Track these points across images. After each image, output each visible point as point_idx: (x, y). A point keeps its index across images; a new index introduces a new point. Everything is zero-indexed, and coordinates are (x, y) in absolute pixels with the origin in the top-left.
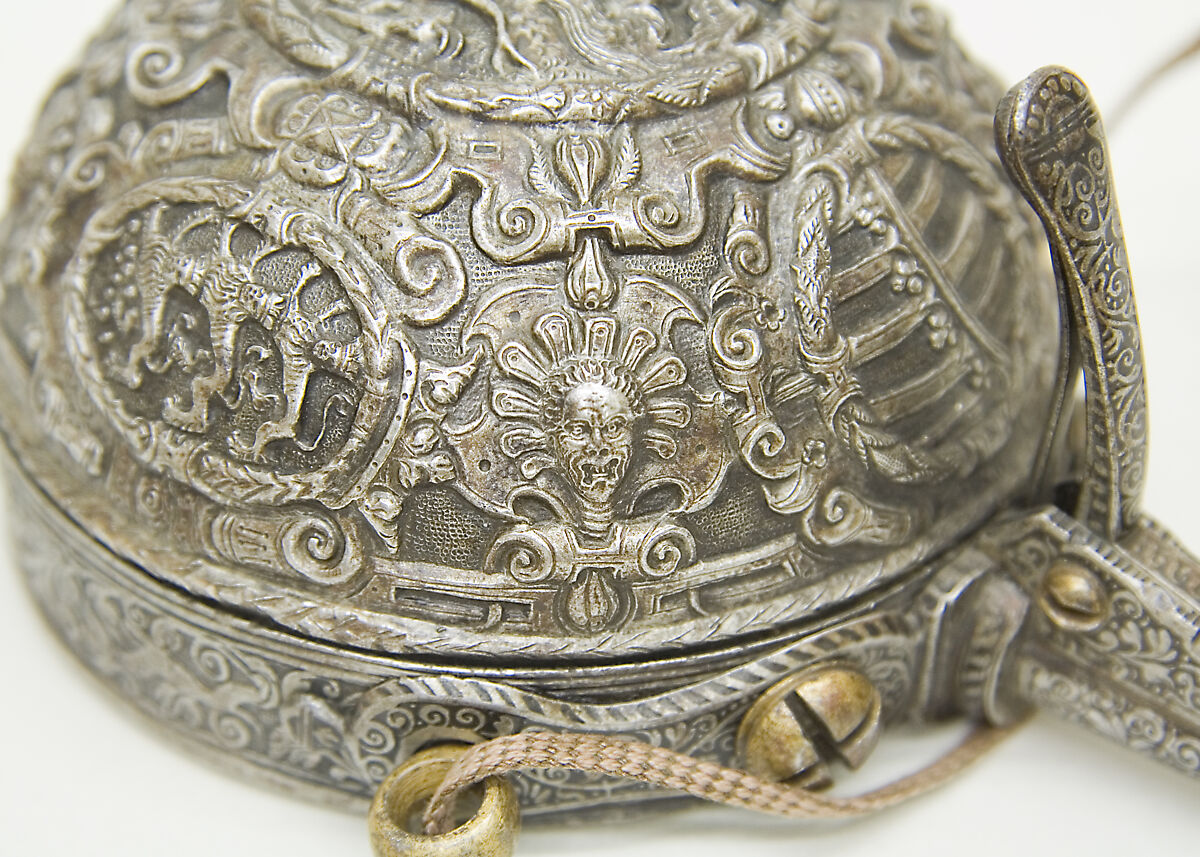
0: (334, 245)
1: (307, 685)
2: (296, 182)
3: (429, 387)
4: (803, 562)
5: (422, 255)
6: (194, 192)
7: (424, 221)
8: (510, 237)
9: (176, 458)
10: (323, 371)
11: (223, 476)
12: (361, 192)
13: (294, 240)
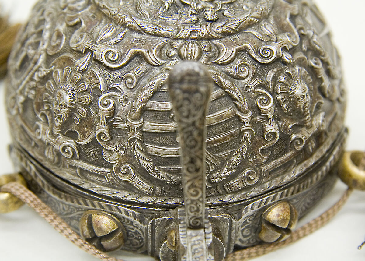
4: (112, 179)
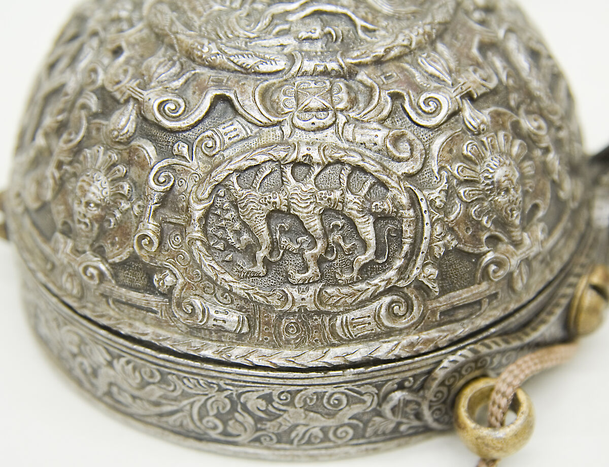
0: (352, 154)
1: (396, 386)
2: (309, 131)
3: (432, 203)
5: (396, 140)
6: (255, 160)
7: (386, 123)
8: (431, 113)
9: (307, 299)
10: (380, 218)
11: (338, 296)
12: (348, 121)
13: (330, 160)
